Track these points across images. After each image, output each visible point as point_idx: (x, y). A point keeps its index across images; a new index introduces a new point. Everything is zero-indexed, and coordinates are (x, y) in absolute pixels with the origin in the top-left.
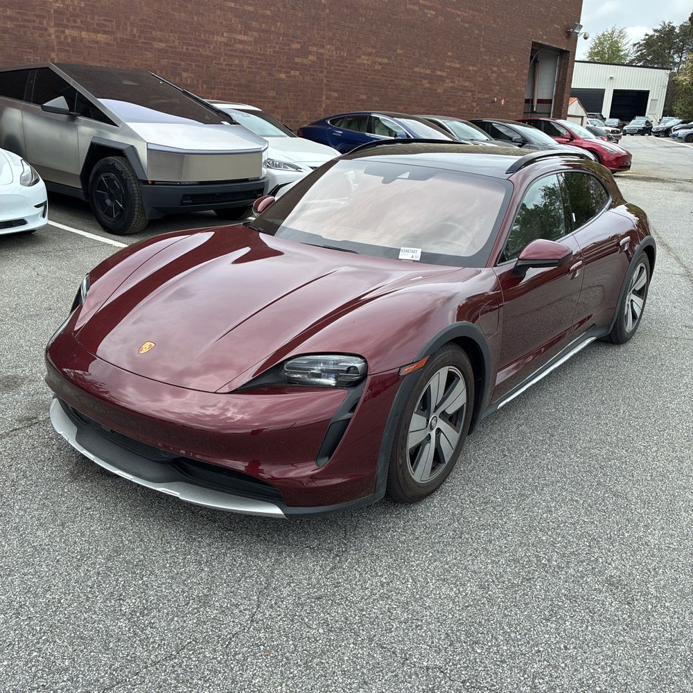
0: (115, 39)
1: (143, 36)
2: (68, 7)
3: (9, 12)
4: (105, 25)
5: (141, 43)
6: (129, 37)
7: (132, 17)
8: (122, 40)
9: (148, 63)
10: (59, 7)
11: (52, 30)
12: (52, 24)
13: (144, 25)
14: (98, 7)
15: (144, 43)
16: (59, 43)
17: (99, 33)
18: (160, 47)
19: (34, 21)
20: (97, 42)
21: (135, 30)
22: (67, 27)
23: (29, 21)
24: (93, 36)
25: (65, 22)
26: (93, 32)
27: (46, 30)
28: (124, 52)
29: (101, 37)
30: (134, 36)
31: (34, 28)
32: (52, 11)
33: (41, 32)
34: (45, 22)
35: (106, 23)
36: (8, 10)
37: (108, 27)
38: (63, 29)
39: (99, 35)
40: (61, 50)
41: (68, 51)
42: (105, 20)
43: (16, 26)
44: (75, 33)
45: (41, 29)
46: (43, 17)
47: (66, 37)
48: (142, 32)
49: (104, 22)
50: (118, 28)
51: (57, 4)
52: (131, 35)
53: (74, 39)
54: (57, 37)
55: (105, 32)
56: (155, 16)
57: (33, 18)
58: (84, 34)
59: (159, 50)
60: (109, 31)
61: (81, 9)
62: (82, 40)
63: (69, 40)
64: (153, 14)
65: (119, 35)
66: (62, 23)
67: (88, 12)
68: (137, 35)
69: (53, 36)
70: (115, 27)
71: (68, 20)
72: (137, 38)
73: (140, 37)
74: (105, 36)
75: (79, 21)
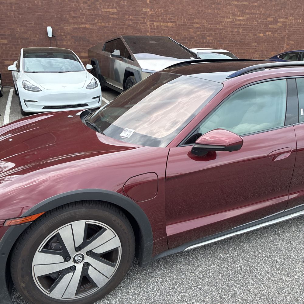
0: (176, 25)
1: (189, 22)
2: (156, 12)
3: (131, 17)
4: (172, 19)
5: (188, 25)
6: (182, 23)
7: (185, 14)
8: (179, 25)
9: (191, 34)
10: (152, 13)
11: (148, 23)
12: (148, 21)
13: (190, 17)
14: (169, 11)
15: (189, 25)
16: (151, 29)
17: (169, 22)
18: (197, 26)
19: (141, 20)
20: (168, 27)
21: (186, 20)
22: (155, 21)
23: (139, 20)
24: (166, 24)
25: (154, 19)
26: (166, 23)
27: (146, 23)
28: (180, 30)
29: (170, 24)
30: (185, 22)
31: (141, 23)
32: (149, 15)
33: (144, 24)
34: (145, 20)
35: (172, 18)
36: (130, 16)
37: (173, 20)
38: (153, 22)
39: (168, 24)
40: (151, 32)
41: (154, 32)
42: (172, 17)
43: (133, 23)
44: (158, 24)
45: (144, 23)
46: (145, 18)
47: (154, 26)
48: (188, 20)
49: (171, 18)
50: (178, 19)
51: (151, 12)
52: (183, 22)
53: (157, 26)
54: (150, 26)
55: (172, 22)
56: (196, 12)
57: (140, 19)
58: (162, 24)
59: (196, 28)
60: (173, 21)
61: (162, 13)
62: (161, 26)
63: (155, 27)
64: (195, 12)
65: (178, 23)
66: (153, 20)
67: (165, 14)
68: (186, 22)
69: (149, 26)
70: (176, 19)
71: (156, 19)
72: (186, 23)
73: (188, 23)
74: (171, 24)
75: (160, 18)
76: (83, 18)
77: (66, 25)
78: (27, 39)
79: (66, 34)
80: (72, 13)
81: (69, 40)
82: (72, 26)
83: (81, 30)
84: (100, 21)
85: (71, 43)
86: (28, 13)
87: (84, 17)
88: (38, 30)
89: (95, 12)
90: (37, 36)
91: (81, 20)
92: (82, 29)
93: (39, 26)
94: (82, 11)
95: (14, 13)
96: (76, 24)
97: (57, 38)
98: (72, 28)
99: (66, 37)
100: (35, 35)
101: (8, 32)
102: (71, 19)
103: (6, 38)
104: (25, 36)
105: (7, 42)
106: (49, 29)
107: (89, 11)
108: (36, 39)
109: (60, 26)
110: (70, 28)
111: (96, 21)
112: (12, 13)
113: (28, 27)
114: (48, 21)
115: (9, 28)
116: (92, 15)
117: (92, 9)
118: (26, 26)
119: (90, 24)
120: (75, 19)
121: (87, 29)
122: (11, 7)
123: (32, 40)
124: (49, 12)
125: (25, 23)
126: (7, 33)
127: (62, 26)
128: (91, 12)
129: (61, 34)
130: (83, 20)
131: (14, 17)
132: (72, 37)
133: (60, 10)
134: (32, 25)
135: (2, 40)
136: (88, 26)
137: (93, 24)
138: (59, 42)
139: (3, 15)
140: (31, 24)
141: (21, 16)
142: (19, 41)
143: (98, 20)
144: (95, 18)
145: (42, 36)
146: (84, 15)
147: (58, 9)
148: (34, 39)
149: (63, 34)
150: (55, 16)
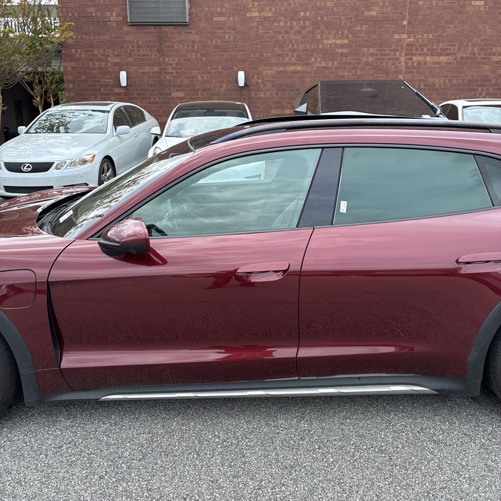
0: (456, 59)
1: (483, 53)
2: (418, 40)
3: (371, 50)
4: (447, 49)
5: (480, 58)
6: (469, 55)
7: (474, 40)
8: (462, 58)
9: (485, 74)
10: (410, 41)
11: (402, 59)
12: (403, 54)
13: (486, 44)
14: (443, 36)
15: (483, 58)
16: (407, 67)
17: (442, 55)
18: (498, 60)
19: (389, 54)
20: (439, 63)
21: (476, 49)
22: (415, 55)
23: (385, 55)
24: (436, 59)
25: (414, 51)
26: (437, 56)
27: (398, 59)
28: (463, 68)
29: (443, 59)
30: (474, 54)
31: (389, 59)
32: (405, 45)
33: (394, 61)
34: (398, 54)
35: (449, 47)
36: (371, 49)
37: (451, 50)
38: (411, 57)
39: (441, 57)
40: (407, 72)
41: (413, 72)
42: (449, 45)
43: (376, 59)
44: (421, 58)
45: (394, 59)
46: (397, 50)
47: (413, 63)
48: (481, 50)
49: (447, 47)
50: (459, 49)
51: (409, 40)
52: (471, 53)
53: (419, 63)
54: (406, 63)
55: (447, 55)
56: (497, 35)
57: (388, 52)
58: (428, 58)
59: (497, 62)
60: (451, 53)
61: (429, 40)
62: (425, 63)
63: (415, 64)
64: (496, 34)
65: (459, 55)
66: (411, 52)
67: (435, 41)
68: (477, 53)
69: (403, 63)
70: (456, 49)
71: (417, 50)
72: (477, 55)
73: (479, 54)
74: (447, 57)
75: (425, 49)
76: (293, 56)
77: (267, 68)
78: (209, 90)
79: (265, 81)
80: (277, 49)
81: (269, 90)
82: (275, 68)
83: (289, 74)
84: (318, 59)
85: (272, 94)
86: (214, 53)
87: (295, 54)
88: (226, 77)
89: (313, 45)
90: (224, 85)
91: (290, 60)
92: (291, 72)
93: (228, 71)
94: (293, 46)
95: (196, 55)
96: (281, 66)
97: (252, 87)
98: (274, 72)
99: (265, 86)
100: (221, 85)
101: (186, 82)
102: (275, 58)
103: (182, 90)
104: (208, 86)
105: (183, 95)
106: (241, 75)
107: (303, 45)
108: (222, 90)
109: (257, 69)
110: (272, 72)
111: (313, 59)
112: (194, 54)
113: (213, 74)
114: (241, 63)
115: (188, 75)
116: (308, 50)
117: (308, 41)
118: (210, 73)
119: (303, 64)
120: (280, 58)
121: (298, 72)
122: (193, 46)
123: (216, 91)
124: (244, 51)
125: (209, 68)
126: (184, 83)
127: (260, 69)
128: (306, 47)
129: (257, 82)
130: (293, 59)
131: (195, 60)
132: (273, 86)
133: (259, 46)
134: (219, 70)
135: (177, 93)
136: (299, 68)
137: (308, 64)
138: (253, 93)
139: (181, 58)
140: (217, 68)
141: (204, 59)
142: (199, 93)
143: (316, 59)
144: (312, 55)
145: (230, 85)
146: (295, 51)
147: (257, 45)
148: (219, 91)
149: (260, 81)
150: (252, 56)
